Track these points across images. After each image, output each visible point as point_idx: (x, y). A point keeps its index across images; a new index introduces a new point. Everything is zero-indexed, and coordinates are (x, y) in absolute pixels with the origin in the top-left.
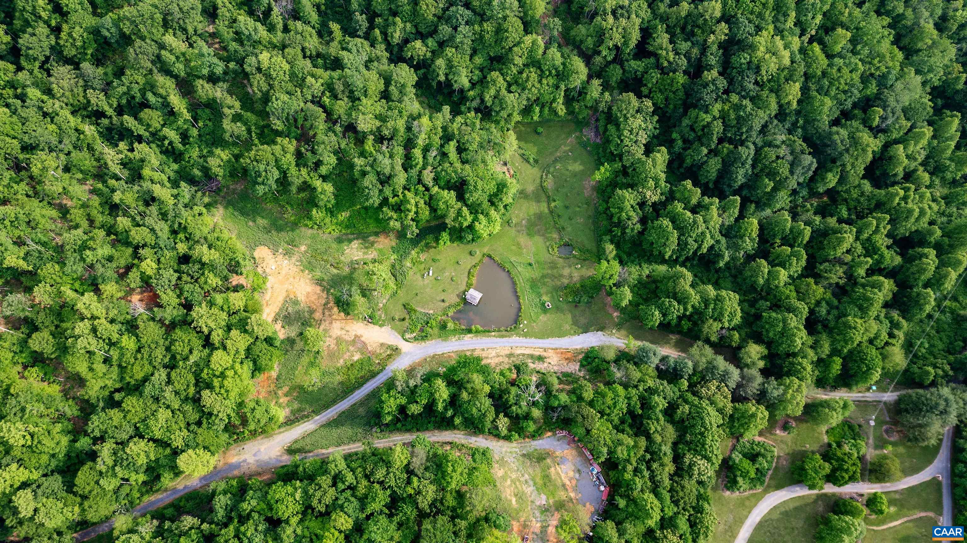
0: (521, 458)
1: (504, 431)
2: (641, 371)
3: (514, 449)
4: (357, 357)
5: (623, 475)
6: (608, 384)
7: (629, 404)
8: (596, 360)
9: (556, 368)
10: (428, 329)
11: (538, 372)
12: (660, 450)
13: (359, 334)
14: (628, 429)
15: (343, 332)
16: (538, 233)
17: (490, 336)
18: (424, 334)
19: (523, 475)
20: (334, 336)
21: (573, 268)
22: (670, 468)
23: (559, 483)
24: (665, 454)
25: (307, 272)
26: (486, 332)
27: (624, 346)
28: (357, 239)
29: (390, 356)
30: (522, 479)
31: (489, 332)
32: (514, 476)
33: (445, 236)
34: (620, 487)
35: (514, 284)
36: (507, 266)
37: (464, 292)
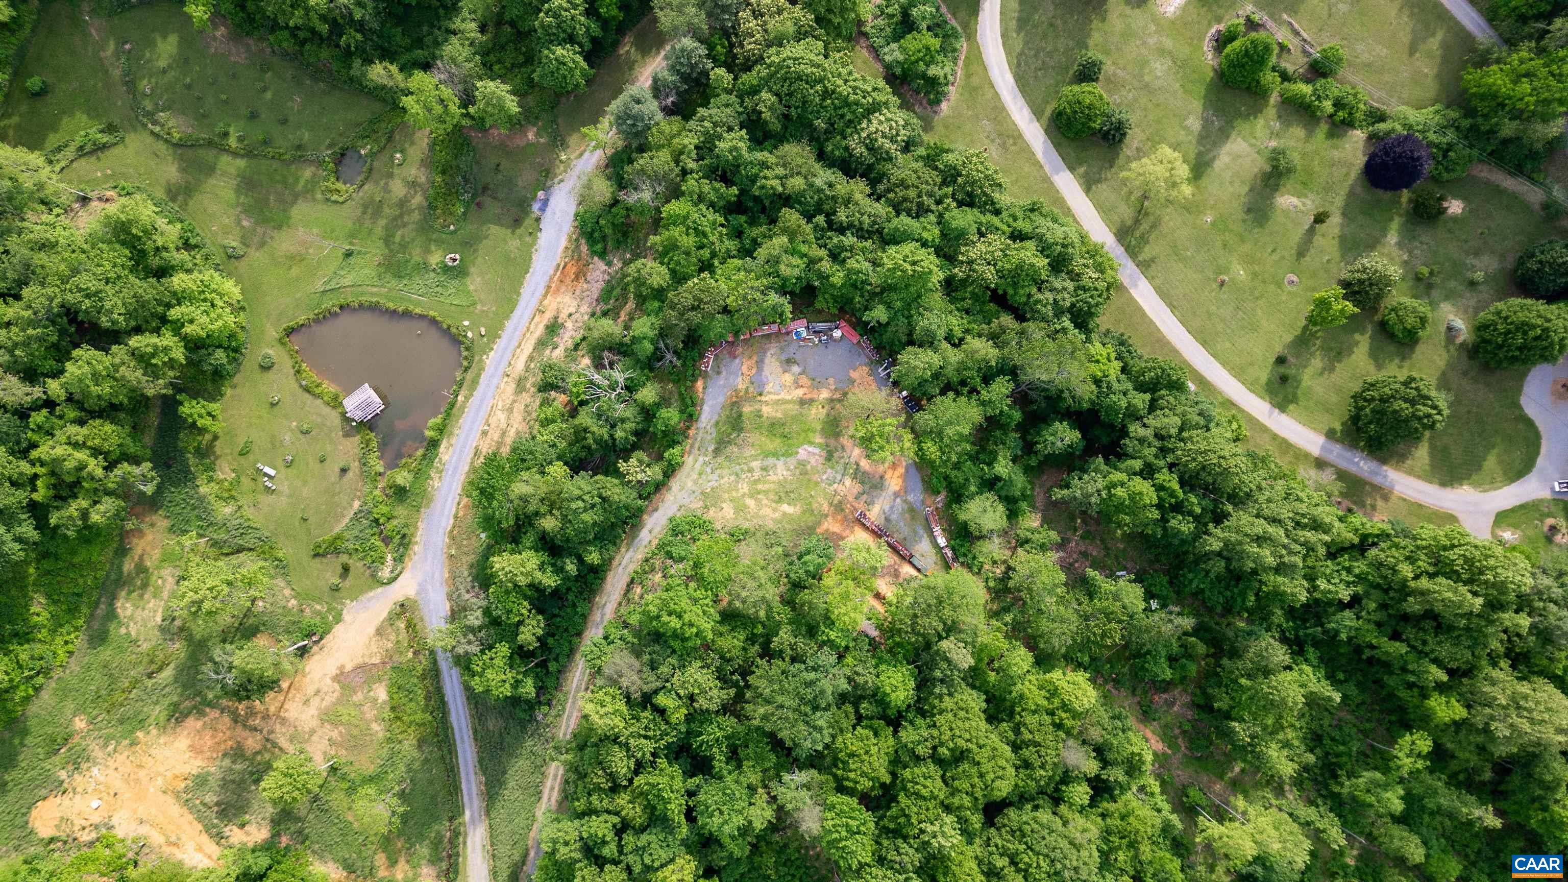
0: (719, 460)
1: (655, 472)
2: (660, 147)
3: (698, 465)
4: (381, 693)
5: (833, 286)
6: (657, 223)
7: (712, 205)
8: (602, 222)
9: (585, 309)
10: (389, 526)
11: (576, 347)
12: (820, 191)
13: (334, 671)
14: (755, 232)
15: (315, 702)
16: (286, 205)
17: (463, 407)
18: (397, 540)
19: (751, 470)
20: (315, 723)
21: (396, 171)
22: (858, 189)
23: (794, 409)
24: (831, 185)
25: (140, 734)
26: (450, 410)
27: (599, 153)
28: (114, 597)
29: (410, 625)
30: (757, 475)
31: (452, 405)
32: (744, 488)
33: (190, 409)
34: (850, 301)
35: (374, 308)
36: (329, 303)
37: (346, 419)
